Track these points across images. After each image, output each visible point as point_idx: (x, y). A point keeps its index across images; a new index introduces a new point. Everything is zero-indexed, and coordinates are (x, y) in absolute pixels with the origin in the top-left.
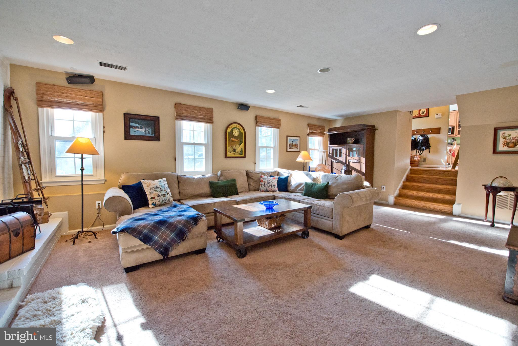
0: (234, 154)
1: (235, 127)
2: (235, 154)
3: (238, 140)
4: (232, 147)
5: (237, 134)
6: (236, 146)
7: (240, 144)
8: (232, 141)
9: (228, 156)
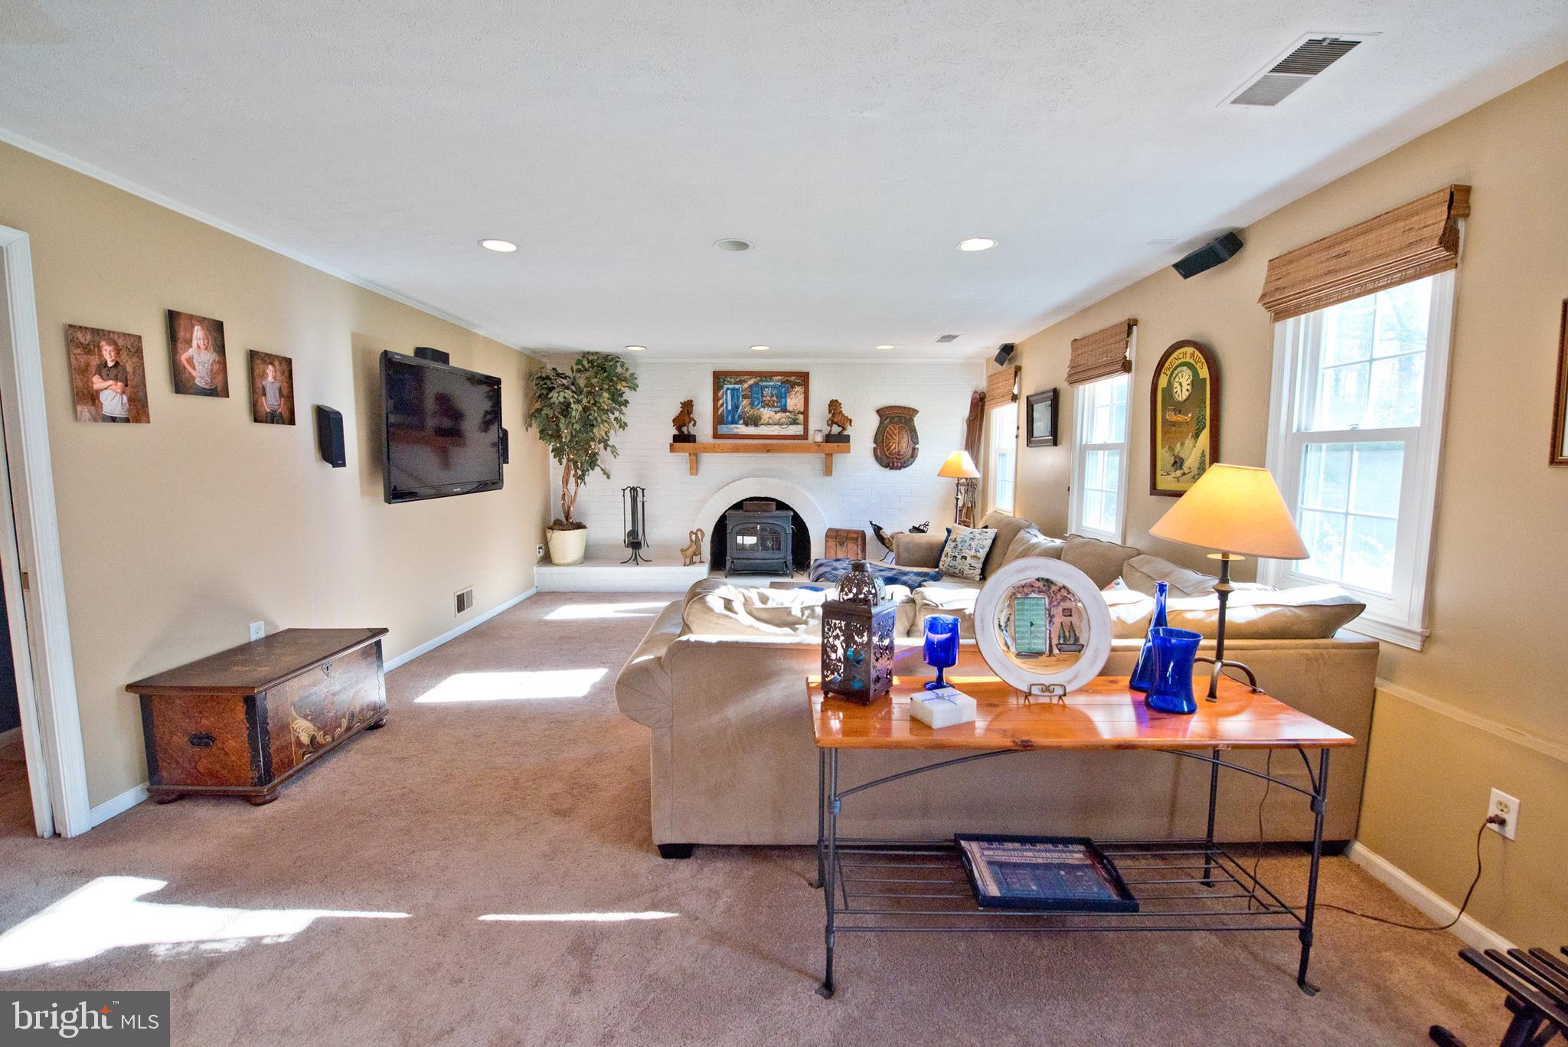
0: (1178, 480)
1: (1182, 360)
2: (1181, 479)
3: (1190, 415)
4: (1171, 449)
5: (1188, 390)
6: (1183, 444)
7: (1197, 436)
8: (1174, 424)
9: (1160, 486)
